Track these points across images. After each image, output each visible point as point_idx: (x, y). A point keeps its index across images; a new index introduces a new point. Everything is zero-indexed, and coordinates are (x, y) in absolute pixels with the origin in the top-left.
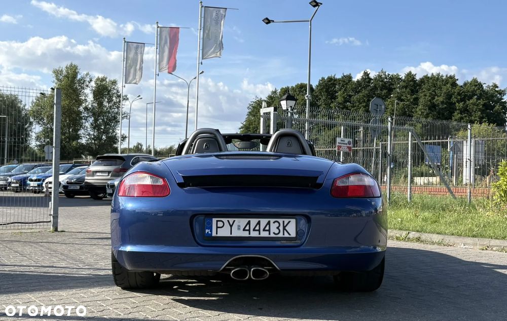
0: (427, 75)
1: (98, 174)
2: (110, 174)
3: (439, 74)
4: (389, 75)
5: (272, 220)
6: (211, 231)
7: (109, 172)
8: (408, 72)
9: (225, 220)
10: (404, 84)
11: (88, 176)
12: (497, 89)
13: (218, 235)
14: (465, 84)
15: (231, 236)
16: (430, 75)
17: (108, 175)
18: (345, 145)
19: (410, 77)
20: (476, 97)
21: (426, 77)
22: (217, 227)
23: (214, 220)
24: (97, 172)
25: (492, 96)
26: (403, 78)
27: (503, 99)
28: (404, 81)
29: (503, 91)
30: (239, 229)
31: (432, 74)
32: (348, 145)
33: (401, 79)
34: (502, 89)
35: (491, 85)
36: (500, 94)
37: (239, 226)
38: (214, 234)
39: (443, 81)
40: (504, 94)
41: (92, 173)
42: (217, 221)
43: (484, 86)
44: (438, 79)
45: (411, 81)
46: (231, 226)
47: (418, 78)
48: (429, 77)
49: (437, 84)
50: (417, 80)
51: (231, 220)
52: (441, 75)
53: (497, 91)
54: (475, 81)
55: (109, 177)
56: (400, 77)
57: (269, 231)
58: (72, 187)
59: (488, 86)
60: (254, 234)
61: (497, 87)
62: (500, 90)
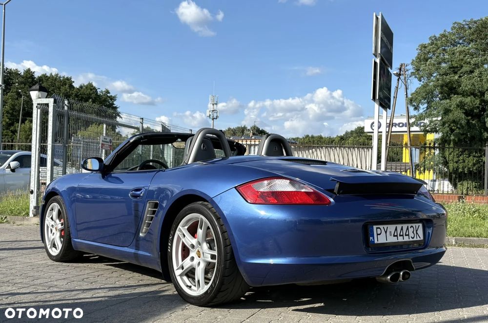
0: (46, 74)
3: (58, 74)
4: (7, 69)
5: (410, 225)
6: (374, 239)
8: (27, 69)
9: (381, 227)
10: (23, 80)
12: (108, 95)
13: (379, 242)
14: (81, 87)
15: (387, 242)
16: (48, 75)
18: (107, 144)
19: (29, 73)
20: (91, 100)
21: (45, 76)
22: (378, 235)
23: (375, 227)
25: (105, 100)
26: (22, 74)
27: (114, 104)
28: (23, 77)
29: (114, 97)
30: (391, 235)
31: (51, 74)
32: (109, 144)
33: (19, 74)
34: (113, 95)
35: (104, 90)
36: (111, 99)
37: (390, 232)
38: (376, 242)
39: (61, 81)
40: (115, 100)
42: (377, 228)
43: (98, 90)
44: (56, 79)
45: (29, 78)
46: (386, 232)
47: (36, 75)
48: (47, 76)
49: (55, 84)
50: (35, 78)
51: (385, 226)
52: (59, 75)
53: (109, 97)
54: (90, 85)
56: (19, 73)
57: (408, 235)
59: (102, 92)
60: (400, 239)
61: (109, 93)
62: (111, 96)
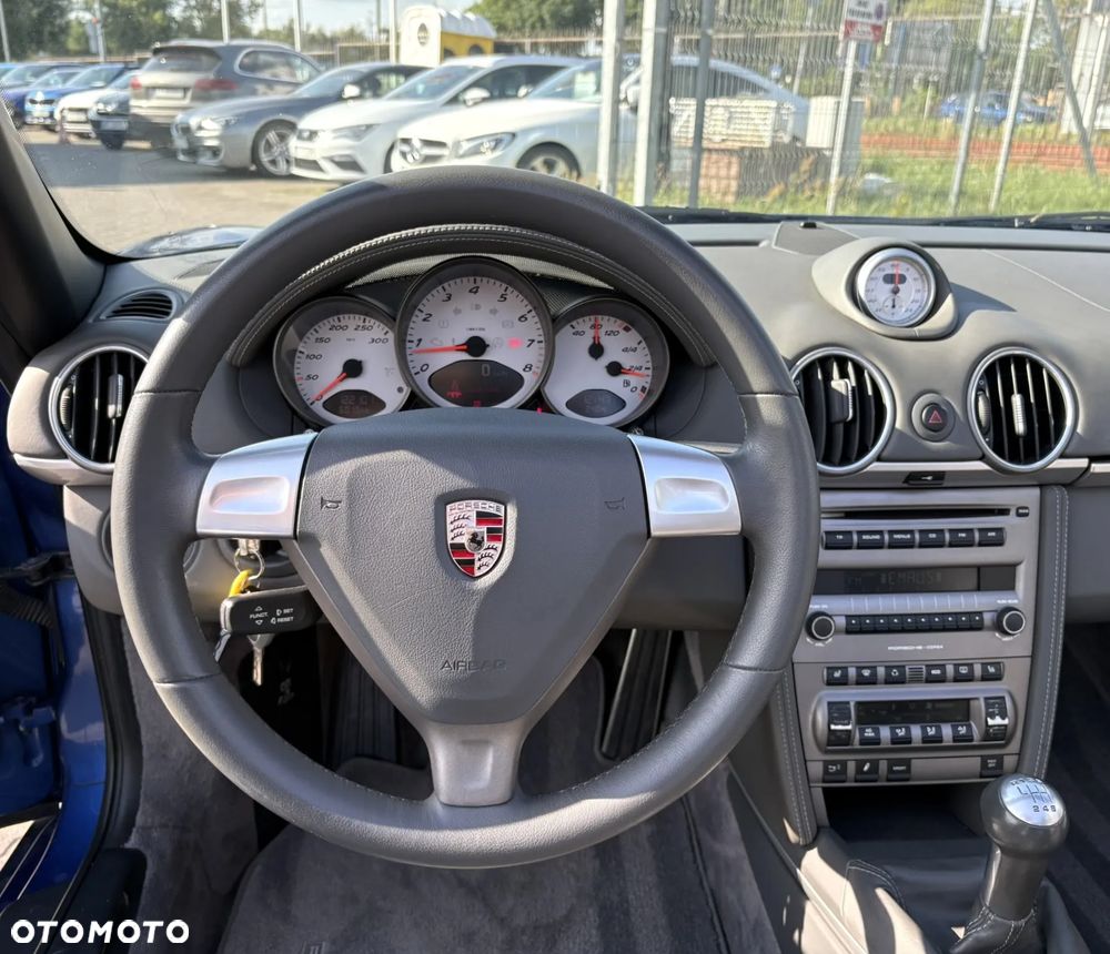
1: (159, 93)
2: (189, 94)
7: (185, 89)
11: (137, 97)
17: (185, 97)
18: (865, 20)
24: (154, 88)
32: (875, 21)
41: (142, 91)
55: (186, 102)
58: (110, 125)
